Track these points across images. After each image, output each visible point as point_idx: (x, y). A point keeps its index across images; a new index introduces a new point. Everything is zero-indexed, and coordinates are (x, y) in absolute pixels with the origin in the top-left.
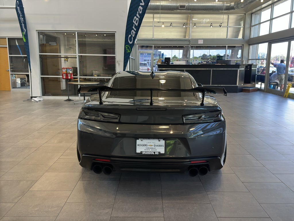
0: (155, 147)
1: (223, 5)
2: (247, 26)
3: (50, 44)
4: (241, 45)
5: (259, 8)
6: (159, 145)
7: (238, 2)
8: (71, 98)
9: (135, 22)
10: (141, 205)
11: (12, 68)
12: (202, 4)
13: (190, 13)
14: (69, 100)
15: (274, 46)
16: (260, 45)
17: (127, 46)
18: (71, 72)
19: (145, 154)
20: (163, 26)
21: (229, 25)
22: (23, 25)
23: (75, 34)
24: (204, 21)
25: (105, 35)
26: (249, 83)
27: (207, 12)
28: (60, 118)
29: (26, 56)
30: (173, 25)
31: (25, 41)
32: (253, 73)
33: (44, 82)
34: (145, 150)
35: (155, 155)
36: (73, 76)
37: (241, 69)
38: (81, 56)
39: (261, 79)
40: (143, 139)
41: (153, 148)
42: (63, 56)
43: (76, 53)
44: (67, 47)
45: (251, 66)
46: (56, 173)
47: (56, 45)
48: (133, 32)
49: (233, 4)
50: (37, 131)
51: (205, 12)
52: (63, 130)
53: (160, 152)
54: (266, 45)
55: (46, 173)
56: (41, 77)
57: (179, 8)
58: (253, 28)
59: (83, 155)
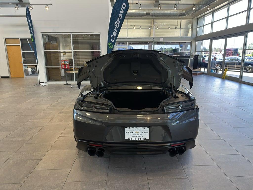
0: (141, 134)
1: (177, 12)
2: (194, 27)
3: (52, 43)
4: (190, 41)
5: (203, 14)
6: (144, 132)
7: (188, 10)
8: (68, 82)
9: (116, 26)
10: (130, 183)
11: (24, 61)
12: (162, 12)
13: (154, 19)
14: (67, 84)
15: (214, 42)
16: (204, 41)
17: (109, 44)
18: (68, 64)
19: (132, 140)
20: (134, 28)
21: (182, 27)
22: (31, 29)
23: (70, 35)
24: (163, 24)
25: (92, 35)
26: (197, 68)
27: (166, 17)
28: (60, 100)
29: (34, 52)
30: (142, 27)
31: (33, 41)
32: (199, 61)
33: (48, 71)
34: (132, 136)
35: (141, 141)
36: (70, 66)
37: (191, 59)
38: (75, 51)
39: (205, 65)
40: (130, 127)
41: (139, 135)
42: (62, 52)
43: (71, 49)
44: (64, 45)
45: (197, 56)
46: (58, 151)
47: (56, 43)
48: (114, 33)
49: (184, 11)
50: (43, 111)
51: (164, 17)
52: (63, 110)
53: (145, 138)
54: (209, 41)
55: (49, 151)
56: (46, 68)
57: (146, 15)
58: (198, 29)
59: (79, 140)
